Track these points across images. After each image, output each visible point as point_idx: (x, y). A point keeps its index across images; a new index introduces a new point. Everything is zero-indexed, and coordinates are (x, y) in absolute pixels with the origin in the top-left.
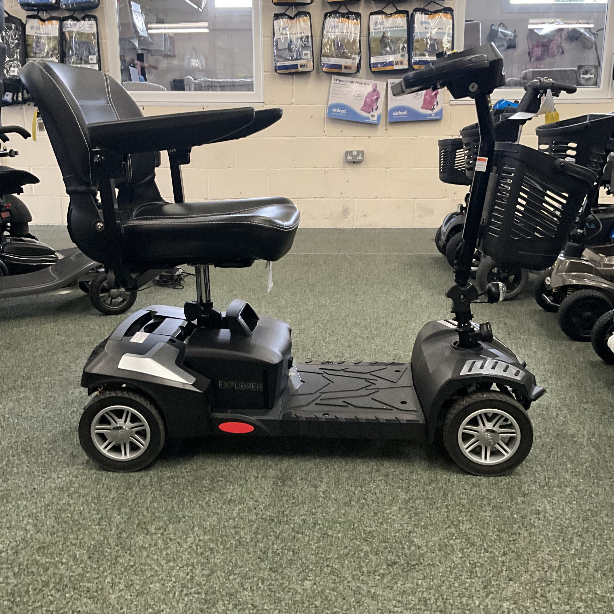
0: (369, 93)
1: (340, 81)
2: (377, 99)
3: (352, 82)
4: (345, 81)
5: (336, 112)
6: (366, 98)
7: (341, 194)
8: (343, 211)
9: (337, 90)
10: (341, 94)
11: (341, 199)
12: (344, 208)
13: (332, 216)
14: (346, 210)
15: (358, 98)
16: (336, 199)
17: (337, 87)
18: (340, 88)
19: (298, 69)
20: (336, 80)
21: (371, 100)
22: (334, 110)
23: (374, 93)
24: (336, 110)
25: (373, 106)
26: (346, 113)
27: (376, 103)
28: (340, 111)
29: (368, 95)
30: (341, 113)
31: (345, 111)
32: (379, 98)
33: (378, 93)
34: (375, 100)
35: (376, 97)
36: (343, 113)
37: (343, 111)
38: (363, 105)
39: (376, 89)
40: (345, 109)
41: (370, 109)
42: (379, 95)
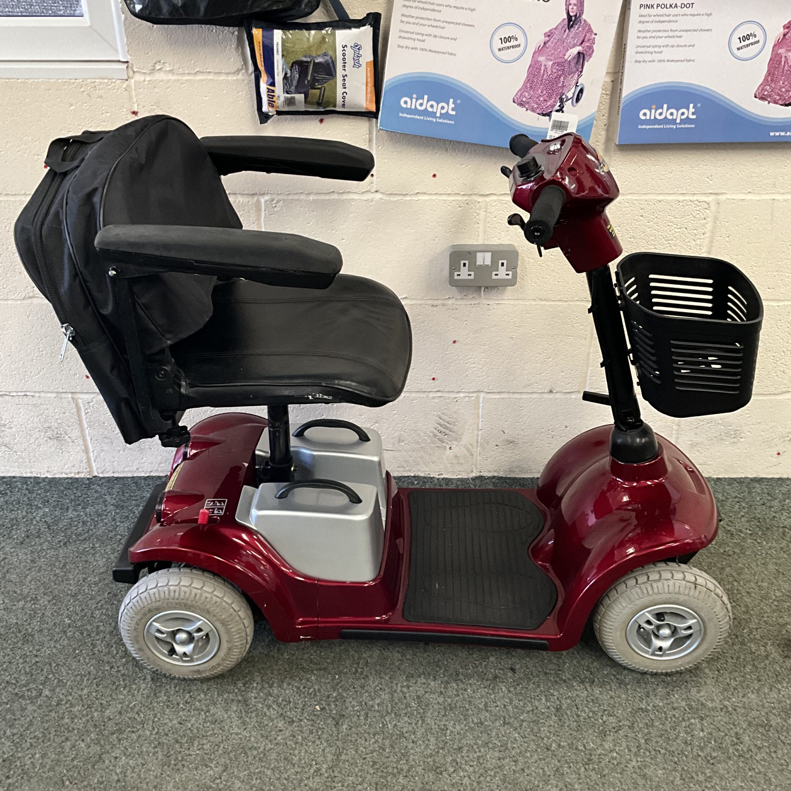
0: (549, 35)
2: (581, 57)
5: (415, 111)
6: (539, 51)
7: (434, 379)
8: (440, 428)
9: (417, 21)
10: (435, 36)
11: (431, 395)
12: (441, 421)
13: (403, 441)
14: (448, 425)
15: (503, 55)
16: (414, 395)
17: (421, 5)
18: (433, 10)
21: (559, 64)
22: (406, 102)
23: (572, 35)
24: (414, 100)
25: (563, 86)
26: (454, 113)
27: (576, 76)
28: (432, 106)
29: (545, 43)
30: (436, 113)
31: (452, 105)
32: (590, 56)
33: (588, 32)
34: (573, 64)
35: (579, 49)
36: (442, 116)
37: (443, 108)
38: (525, 85)
39: (580, 16)
40: (451, 100)
41: (550, 97)
42: (589, 40)
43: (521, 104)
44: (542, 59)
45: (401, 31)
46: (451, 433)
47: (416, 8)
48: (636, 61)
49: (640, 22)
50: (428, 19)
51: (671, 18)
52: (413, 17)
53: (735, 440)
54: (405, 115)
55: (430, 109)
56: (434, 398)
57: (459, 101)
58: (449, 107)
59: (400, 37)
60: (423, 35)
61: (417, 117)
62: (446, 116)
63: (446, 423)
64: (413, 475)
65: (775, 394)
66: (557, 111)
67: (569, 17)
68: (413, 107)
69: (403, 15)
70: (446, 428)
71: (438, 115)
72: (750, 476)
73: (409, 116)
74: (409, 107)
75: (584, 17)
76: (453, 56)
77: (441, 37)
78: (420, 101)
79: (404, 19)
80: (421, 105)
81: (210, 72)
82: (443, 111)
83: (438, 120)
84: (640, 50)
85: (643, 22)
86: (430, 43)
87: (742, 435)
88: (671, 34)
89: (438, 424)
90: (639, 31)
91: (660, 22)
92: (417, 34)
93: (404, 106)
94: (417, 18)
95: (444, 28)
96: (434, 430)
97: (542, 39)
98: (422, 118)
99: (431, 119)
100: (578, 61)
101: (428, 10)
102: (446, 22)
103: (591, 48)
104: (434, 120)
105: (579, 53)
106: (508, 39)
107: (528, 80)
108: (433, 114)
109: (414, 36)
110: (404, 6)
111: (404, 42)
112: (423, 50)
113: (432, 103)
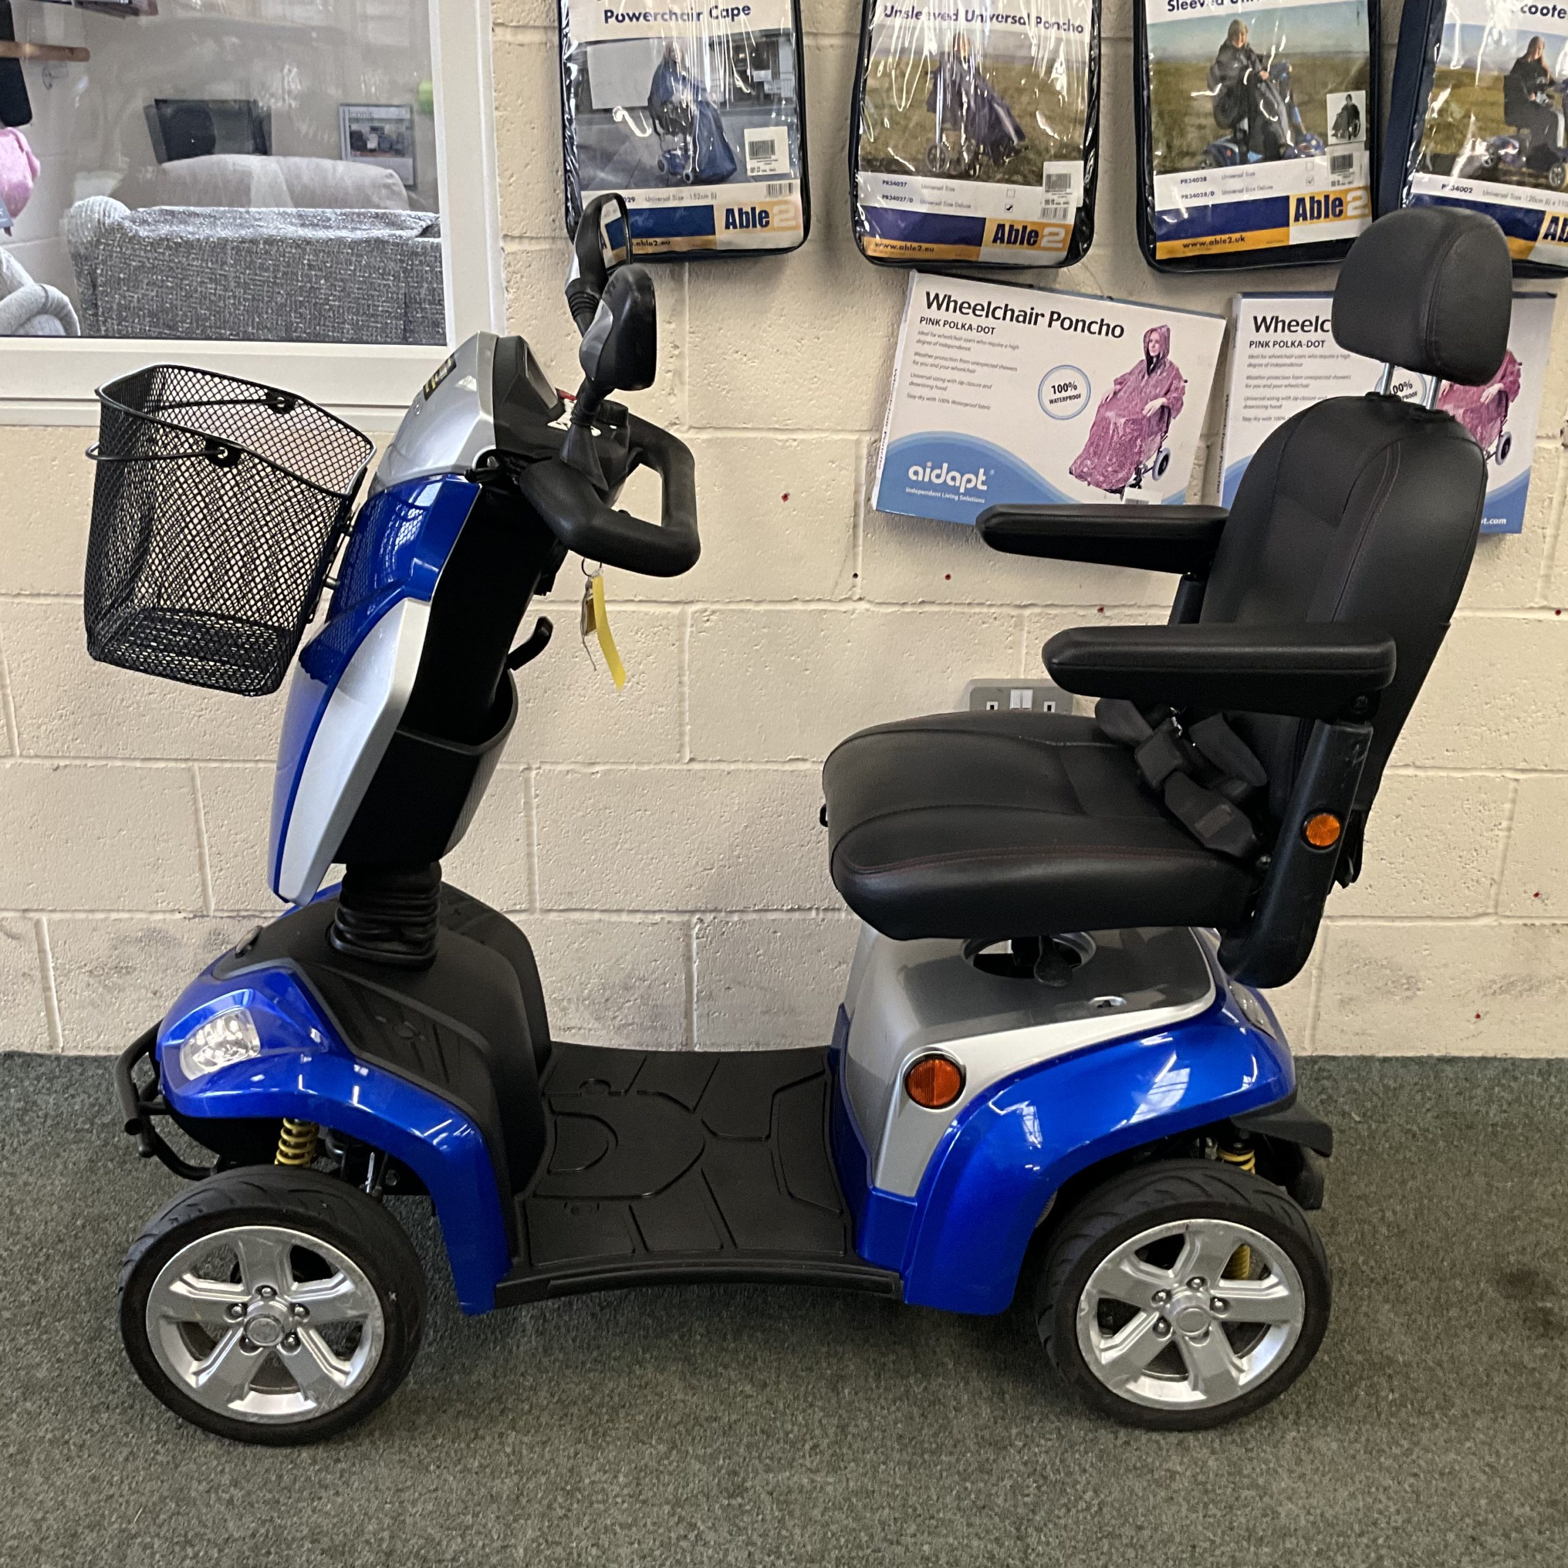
0: (1120, 382)
1: (960, 308)
2: (1165, 414)
3: (1031, 318)
4: (990, 312)
5: (930, 485)
6: (1106, 405)
9: (937, 362)
10: (962, 383)
15: (1058, 409)
17: (943, 341)
18: (960, 348)
19: (714, 233)
20: (935, 304)
21: (1134, 421)
22: (916, 473)
23: (1152, 382)
24: (928, 470)
25: (1140, 452)
26: (985, 488)
27: (1159, 437)
28: (953, 479)
29: (1115, 393)
30: (958, 488)
31: (982, 477)
32: (1178, 411)
33: (1174, 378)
34: (1154, 422)
35: (1161, 401)
36: (968, 492)
37: (969, 481)
38: (1086, 449)
39: (1164, 356)
40: (982, 471)
41: (1122, 466)
42: (1177, 389)
43: (1081, 476)
44: (1110, 414)
45: (912, 374)
47: (935, 344)
48: (1245, 419)
49: (1250, 365)
50: (951, 359)
51: (1293, 360)
52: (930, 356)
53: (1409, 993)
54: (913, 491)
55: (951, 483)
57: (992, 472)
58: (979, 481)
59: (912, 383)
60: (944, 381)
61: (930, 493)
62: (973, 492)
65: (1466, 918)
66: (1132, 486)
67: (1149, 359)
68: (926, 479)
69: (916, 354)
71: (962, 490)
72: (1437, 1054)
73: (919, 492)
74: (920, 479)
75: (1170, 357)
76: (987, 411)
77: (969, 384)
78: (937, 471)
79: (918, 358)
82: (970, 486)
83: (961, 497)
84: (1250, 403)
85: (1254, 366)
86: (954, 392)
87: (1420, 985)
88: (1293, 382)
90: (1248, 378)
91: (1277, 365)
92: (937, 379)
93: (914, 478)
94: (938, 358)
95: (973, 371)
97: (1111, 387)
98: (937, 494)
99: (952, 496)
100: (1161, 418)
101: (950, 346)
102: (979, 364)
103: (1179, 401)
104: (956, 498)
105: (1163, 407)
106: (1064, 388)
107: (1091, 443)
108: (955, 490)
109: (931, 382)
110: (919, 341)
111: (917, 391)
112: (943, 401)
113: (954, 473)
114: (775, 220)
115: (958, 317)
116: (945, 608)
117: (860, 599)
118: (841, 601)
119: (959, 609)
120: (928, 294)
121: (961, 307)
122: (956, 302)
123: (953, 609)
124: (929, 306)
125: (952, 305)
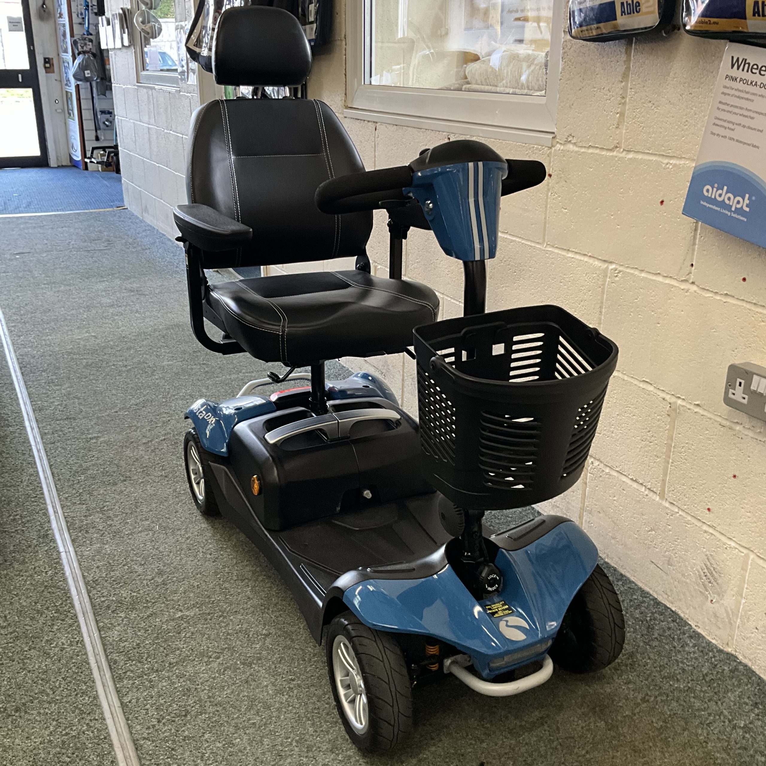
5: (713, 201)
7: (709, 509)
8: (706, 571)
9: (731, 109)
10: (744, 126)
11: (705, 528)
12: (708, 563)
13: (671, 565)
14: (714, 573)
16: (689, 518)
17: (737, 93)
18: (747, 99)
19: (616, 19)
20: (736, 66)
22: (708, 191)
24: (715, 189)
26: (747, 209)
28: (729, 199)
30: (731, 206)
31: (747, 201)
36: (738, 211)
37: (738, 202)
40: (747, 196)
45: (717, 118)
46: (715, 584)
47: (732, 96)
50: (741, 108)
52: (728, 105)
54: (705, 204)
55: (727, 202)
56: (706, 532)
57: (754, 198)
58: (744, 203)
59: (714, 124)
60: (733, 124)
61: (714, 207)
62: (739, 211)
63: (712, 569)
64: (673, 609)
68: (713, 197)
69: (720, 102)
70: (711, 574)
71: (733, 209)
73: (708, 205)
74: (710, 196)
76: (756, 149)
77: (749, 128)
78: (720, 192)
79: (722, 106)
80: (720, 195)
81: (597, 147)
82: (739, 206)
83: (733, 215)
86: (738, 133)
89: (705, 565)
92: (729, 122)
93: (706, 193)
94: (732, 106)
95: (752, 118)
96: (700, 570)
98: (718, 209)
99: (727, 212)
101: (742, 98)
102: (757, 112)
104: (729, 214)
108: (729, 207)
109: (726, 124)
110: (723, 93)
111: (717, 130)
112: (731, 139)
113: (730, 195)
114: (644, 8)
115: (748, 76)
116: (740, 303)
117: (693, 283)
118: (682, 281)
119: (748, 306)
120: (733, 57)
121: (752, 68)
122: (749, 64)
123: (744, 304)
124: (733, 66)
125: (747, 66)
